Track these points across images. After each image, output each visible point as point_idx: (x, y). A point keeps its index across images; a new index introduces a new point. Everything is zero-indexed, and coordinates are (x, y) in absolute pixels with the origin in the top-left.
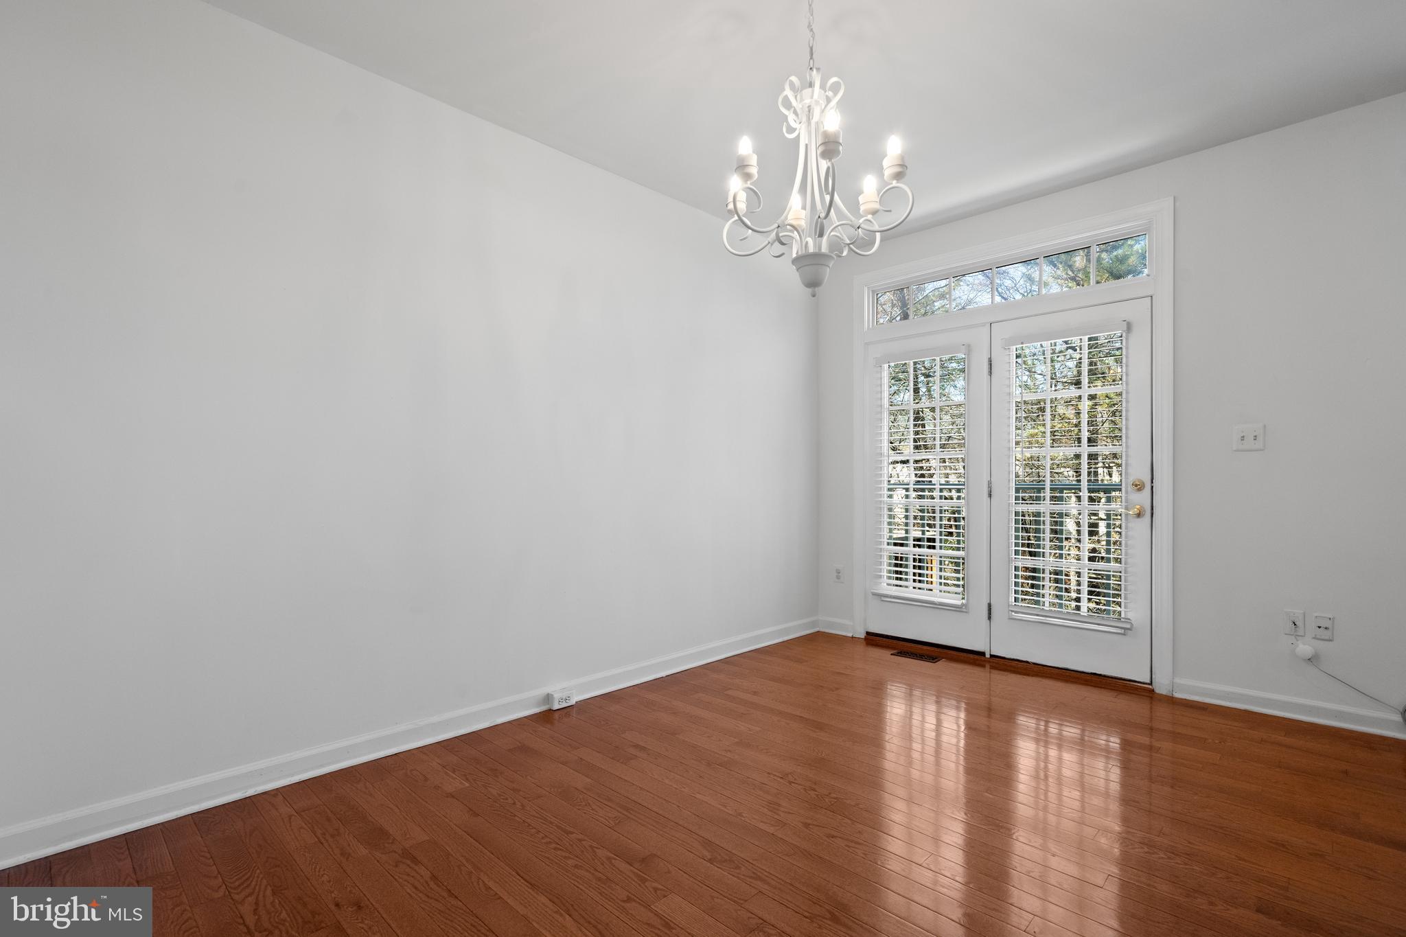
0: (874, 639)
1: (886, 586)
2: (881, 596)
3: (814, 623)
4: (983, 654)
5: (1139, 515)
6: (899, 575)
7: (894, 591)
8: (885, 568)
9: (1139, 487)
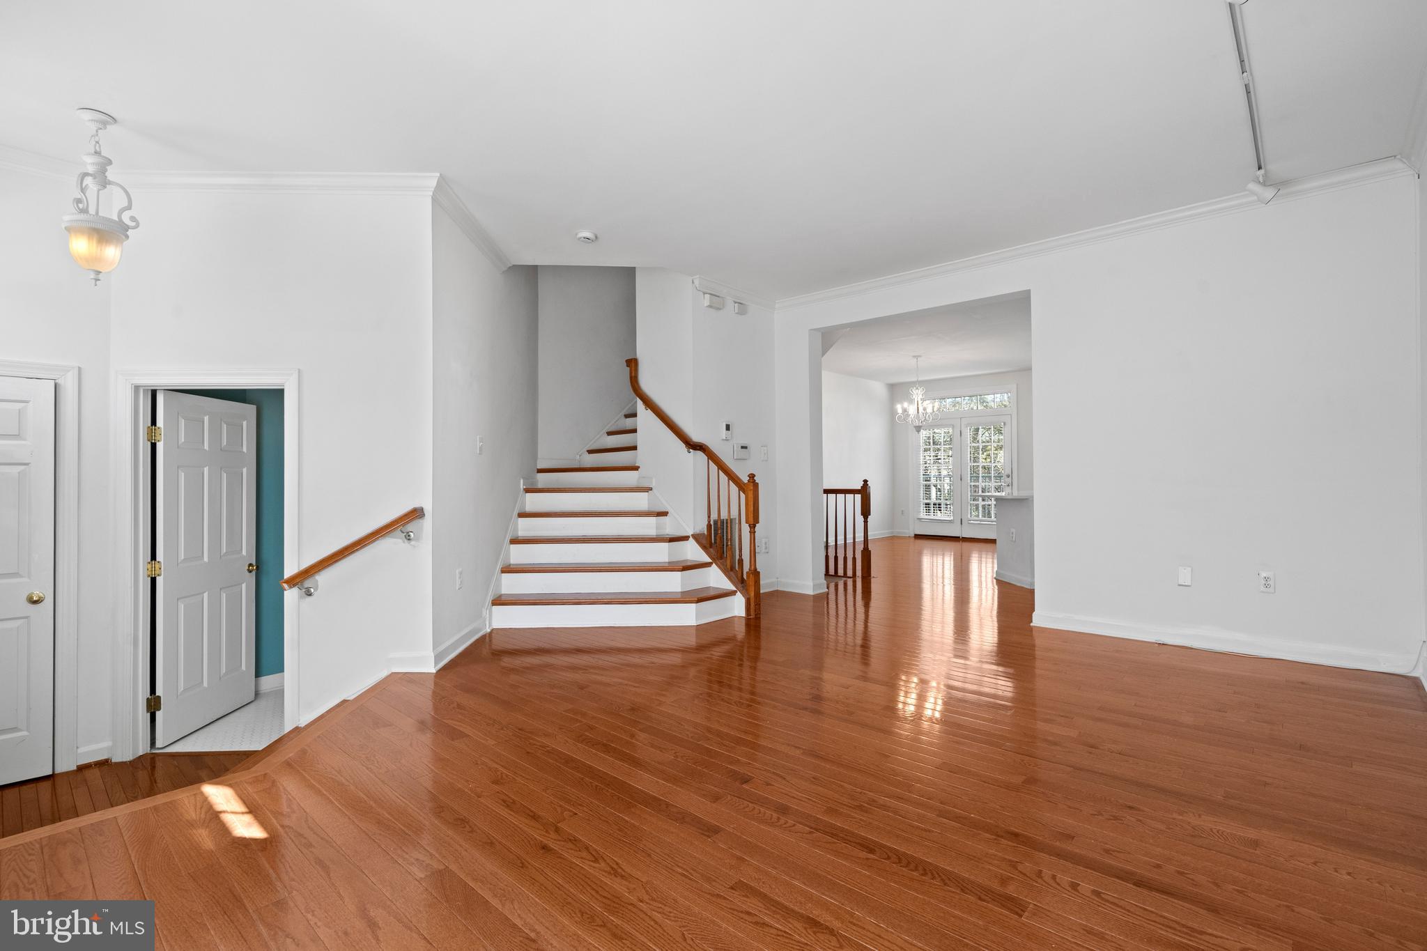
0: (917, 537)
1: (923, 515)
2: (920, 519)
3: (892, 532)
4: (959, 537)
5: (1008, 485)
6: (928, 511)
7: (926, 517)
8: (922, 507)
9: (1008, 476)
